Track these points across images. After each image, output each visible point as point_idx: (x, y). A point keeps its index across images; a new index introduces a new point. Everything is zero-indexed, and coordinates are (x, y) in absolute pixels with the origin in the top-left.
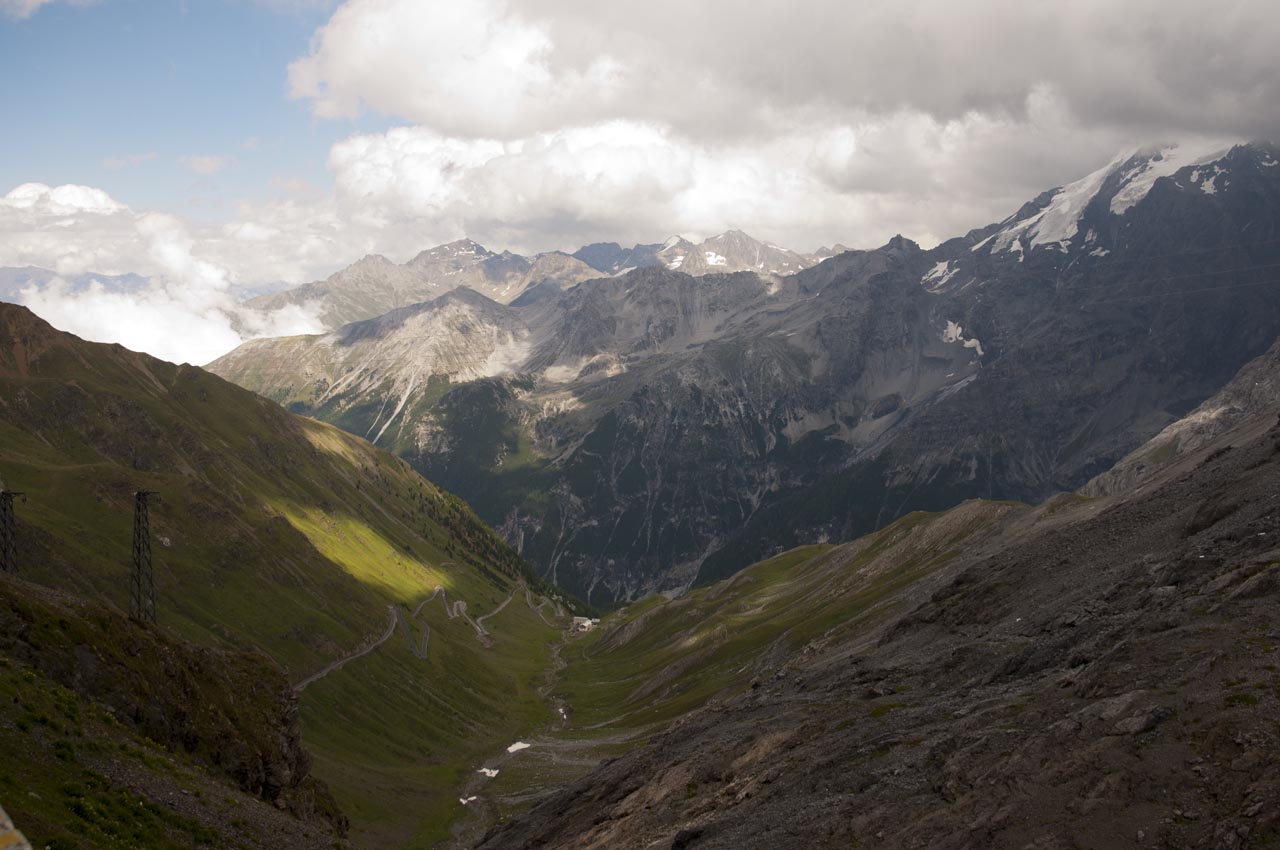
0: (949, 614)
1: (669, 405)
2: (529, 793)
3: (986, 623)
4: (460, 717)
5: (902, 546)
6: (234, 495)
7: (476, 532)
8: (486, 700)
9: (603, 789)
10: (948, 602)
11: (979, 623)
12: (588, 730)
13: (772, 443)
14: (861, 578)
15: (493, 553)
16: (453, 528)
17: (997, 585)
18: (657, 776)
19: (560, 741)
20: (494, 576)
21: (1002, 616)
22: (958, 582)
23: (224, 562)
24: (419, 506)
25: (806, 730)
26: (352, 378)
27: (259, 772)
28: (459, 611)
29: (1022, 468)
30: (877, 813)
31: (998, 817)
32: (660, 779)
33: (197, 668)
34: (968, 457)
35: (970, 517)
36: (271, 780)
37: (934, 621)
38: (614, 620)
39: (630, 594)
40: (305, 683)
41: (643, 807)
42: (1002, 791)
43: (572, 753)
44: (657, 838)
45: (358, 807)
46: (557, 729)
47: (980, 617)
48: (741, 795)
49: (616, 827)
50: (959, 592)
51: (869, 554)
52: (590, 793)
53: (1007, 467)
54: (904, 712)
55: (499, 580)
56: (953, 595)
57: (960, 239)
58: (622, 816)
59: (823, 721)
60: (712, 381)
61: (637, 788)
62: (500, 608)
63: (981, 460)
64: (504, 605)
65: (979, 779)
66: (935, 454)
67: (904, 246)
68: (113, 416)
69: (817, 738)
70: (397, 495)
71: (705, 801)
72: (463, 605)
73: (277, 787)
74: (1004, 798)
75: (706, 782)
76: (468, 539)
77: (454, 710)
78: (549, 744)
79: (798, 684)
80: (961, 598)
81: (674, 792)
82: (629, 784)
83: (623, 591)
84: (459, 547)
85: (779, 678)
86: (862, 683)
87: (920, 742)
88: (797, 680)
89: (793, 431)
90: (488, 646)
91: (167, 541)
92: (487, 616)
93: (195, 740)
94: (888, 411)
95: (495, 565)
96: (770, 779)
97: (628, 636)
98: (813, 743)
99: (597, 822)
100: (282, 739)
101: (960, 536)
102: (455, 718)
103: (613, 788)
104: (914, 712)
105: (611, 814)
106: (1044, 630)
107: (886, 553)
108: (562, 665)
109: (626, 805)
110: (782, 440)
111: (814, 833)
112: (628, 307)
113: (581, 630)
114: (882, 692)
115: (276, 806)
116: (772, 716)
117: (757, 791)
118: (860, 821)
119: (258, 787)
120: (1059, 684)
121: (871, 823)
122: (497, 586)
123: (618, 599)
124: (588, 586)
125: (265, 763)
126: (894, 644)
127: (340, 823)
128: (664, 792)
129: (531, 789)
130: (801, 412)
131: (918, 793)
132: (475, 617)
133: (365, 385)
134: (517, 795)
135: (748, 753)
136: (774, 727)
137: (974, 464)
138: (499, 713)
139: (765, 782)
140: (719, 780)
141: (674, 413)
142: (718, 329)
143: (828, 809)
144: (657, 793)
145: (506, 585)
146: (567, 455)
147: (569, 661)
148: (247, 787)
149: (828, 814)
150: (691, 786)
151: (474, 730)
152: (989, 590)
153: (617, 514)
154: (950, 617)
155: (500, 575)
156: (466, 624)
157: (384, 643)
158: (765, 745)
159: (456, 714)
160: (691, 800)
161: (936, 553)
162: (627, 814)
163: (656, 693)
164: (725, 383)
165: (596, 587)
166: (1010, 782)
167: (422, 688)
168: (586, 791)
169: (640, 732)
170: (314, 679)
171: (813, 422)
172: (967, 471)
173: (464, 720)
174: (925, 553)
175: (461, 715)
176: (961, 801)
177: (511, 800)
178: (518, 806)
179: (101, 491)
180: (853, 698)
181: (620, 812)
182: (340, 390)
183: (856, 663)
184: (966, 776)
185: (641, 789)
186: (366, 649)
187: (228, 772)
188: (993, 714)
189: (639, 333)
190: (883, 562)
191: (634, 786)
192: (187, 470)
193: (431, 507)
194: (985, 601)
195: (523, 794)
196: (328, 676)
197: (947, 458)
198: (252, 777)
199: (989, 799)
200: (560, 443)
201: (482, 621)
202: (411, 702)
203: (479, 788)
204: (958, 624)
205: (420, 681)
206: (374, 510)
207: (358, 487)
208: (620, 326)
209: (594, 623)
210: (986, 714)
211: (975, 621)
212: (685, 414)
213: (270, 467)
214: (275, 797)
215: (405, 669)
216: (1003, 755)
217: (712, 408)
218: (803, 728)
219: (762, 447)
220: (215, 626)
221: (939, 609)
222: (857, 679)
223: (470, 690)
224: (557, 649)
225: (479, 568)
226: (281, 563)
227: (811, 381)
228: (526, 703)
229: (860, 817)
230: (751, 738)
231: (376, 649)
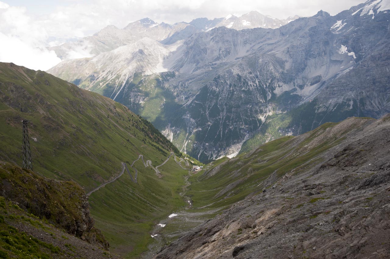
0: (341, 162)
1: (228, 82)
2: (177, 233)
3: (357, 166)
4: (150, 205)
5: (322, 136)
6: (61, 121)
7: (155, 134)
8: (160, 198)
9: (206, 231)
10: (341, 158)
11: (354, 166)
12: (199, 209)
13: (269, 97)
14: (306, 149)
15: (161, 141)
16: (146, 132)
17: (361, 151)
18: (226, 226)
19: (189, 213)
20: (162, 151)
21: (363, 163)
22: (345, 150)
23: (58, 147)
24: (132, 124)
25: (284, 208)
26: (104, 74)
27: (74, 226)
28: (148, 164)
29: (372, 104)
30: (313, 240)
31: (362, 242)
32: (228, 227)
33: (49, 187)
34: (350, 100)
35: (350, 124)
36: (79, 229)
37: (335, 165)
38: (208, 167)
39: (214, 156)
40: (91, 193)
41: (221, 238)
42: (364, 231)
43: (193, 218)
44: (227, 249)
45: (112, 238)
46: (188, 209)
47: (354, 163)
48: (259, 233)
49: (211, 246)
50: (345, 154)
51: (308, 140)
52: (201, 233)
53: (366, 103)
54: (323, 201)
55: (164, 152)
56: (343, 155)
57: (347, 11)
58: (213, 241)
59: (291, 205)
60: (246, 72)
61: (219, 231)
62: (164, 163)
63: (355, 101)
64: (166, 161)
65: (354, 227)
66: (336, 99)
67: (324, 14)
68: (12, 91)
69: (289, 211)
70: (123, 120)
71: (245, 235)
72: (150, 162)
73: (81, 232)
74: (364, 234)
75: (245, 228)
76: (151, 136)
77: (148, 202)
78: (185, 215)
79: (281, 190)
80: (346, 156)
81: (233, 232)
82: (216, 229)
83: (212, 156)
84: (148, 140)
85: (273, 188)
86: (306, 190)
87: (330, 212)
88: (280, 189)
89: (278, 91)
90: (160, 177)
91: (35, 139)
92: (159, 166)
93: (50, 215)
94: (316, 82)
95: (162, 146)
96: (270, 227)
97: (214, 173)
98: (287, 213)
99: (203, 244)
100: (83, 214)
101: (346, 132)
102: (148, 205)
103: (210, 231)
104: (327, 201)
105: (209, 241)
106: (381, 168)
107: (315, 139)
108: (189, 184)
109: (215, 237)
110: (274, 95)
111: (288, 248)
112: (212, 43)
113: (196, 170)
114: (314, 193)
115: (81, 239)
116: (271, 203)
117: (266, 231)
118: (306, 243)
119: (74, 232)
120: (387, 189)
121: (311, 244)
122: (163, 154)
123: (210, 159)
124: (198, 153)
125: (77, 223)
126: (319, 174)
127: (106, 245)
128: (229, 232)
129: (178, 231)
130: (281, 84)
131: (329, 232)
132: (155, 166)
133: (109, 77)
134: (173, 234)
135: (262, 217)
136: (271, 207)
137: (352, 103)
138: (165, 203)
139: (268, 228)
140: (251, 227)
141: (230, 86)
142: (248, 51)
143: (293, 238)
144: (226, 232)
145: (167, 154)
146: (189, 103)
147: (192, 183)
148: (70, 232)
149: (294, 240)
150: (240, 230)
151: (156, 209)
152: (358, 153)
153: (209, 126)
154: (342, 164)
155: (164, 150)
156: (151, 169)
157: (120, 177)
158: (268, 214)
159: (149, 203)
160: (240, 235)
161: (336, 138)
162: (215, 241)
163: (225, 194)
164: (251, 73)
165: (201, 154)
166: (367, 228)
167: (135, 194)
168: (199, 232)
169: (219, 209)
170: (94, 191)
171: (286, 88)
172: (349, 105)
173: (152, 206)
174: (331, 139)
175: (150, 203)
176: (347, 235)
177: (171, 235)
178: (174, 238)
179: (9, 121)
180: (303, 195)
181: (212, 240)
182: (100, 79)
183: (304, 182)
184: (348, 226)
185: (220, 231)
186: (113, 179)
187: (63, 226)
188: (360, 201)
189: (216, 54)
190: (315, 142)
191: (218, 230)
192: (42, 112)
193: (137, 124)
194: (356, 157)
195: (175, 233)
196: (99, 190)
197: (340, 101)
198: (72, 228)
199: (358, 235)
200: (186, 98)
201: (158, 168)
202: (132, 199)
203: (158, 231)
204: (345, 166)
205: (134, 191)
206: (115, 126)
207: (108, 117)
208: (209, 51)
209: (201, 168)
210: (357, 201)
211: (352, 165)
212: (235, 86)
213: (74, 110)
214: (81, 236)
215: (129, 187)
216: (364, 217)
217: (245, 83)
218: (283, 207)
219: (265, 98)
220: (55, 171)
221: (337, 160)
222: (304, 188)
223: (154, 194)
224: (187, 178)
225: (156, 148)
226: (80, 147)
227: (285, 72)
228: (175, 199)
229: (306, 242)
230: (263, 211)
231: (117, 179)
